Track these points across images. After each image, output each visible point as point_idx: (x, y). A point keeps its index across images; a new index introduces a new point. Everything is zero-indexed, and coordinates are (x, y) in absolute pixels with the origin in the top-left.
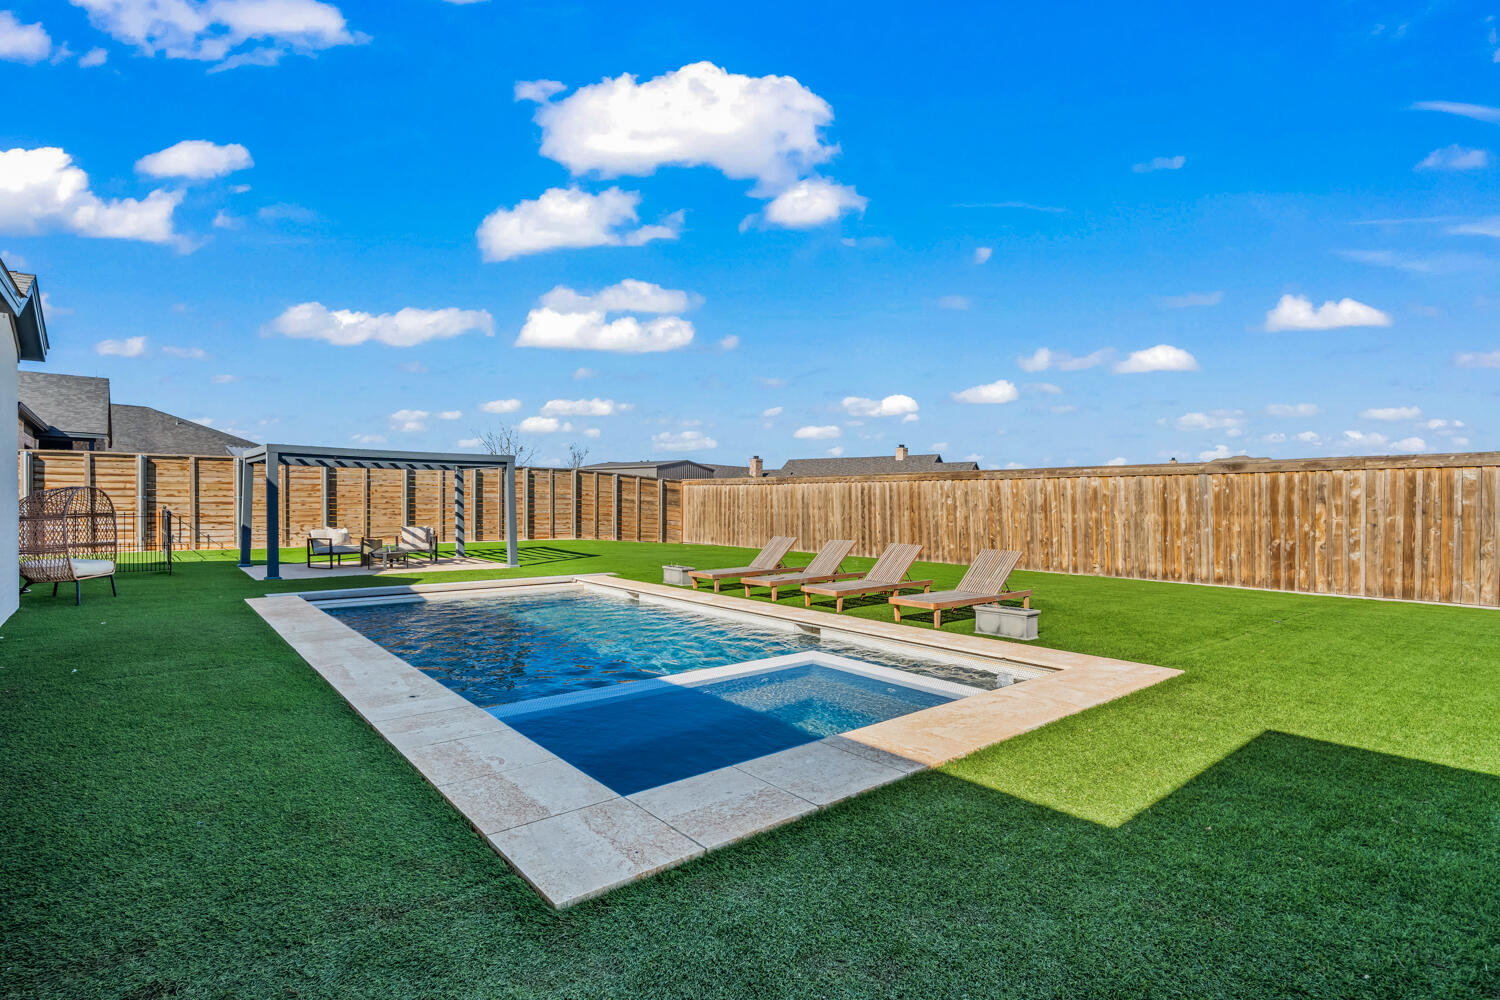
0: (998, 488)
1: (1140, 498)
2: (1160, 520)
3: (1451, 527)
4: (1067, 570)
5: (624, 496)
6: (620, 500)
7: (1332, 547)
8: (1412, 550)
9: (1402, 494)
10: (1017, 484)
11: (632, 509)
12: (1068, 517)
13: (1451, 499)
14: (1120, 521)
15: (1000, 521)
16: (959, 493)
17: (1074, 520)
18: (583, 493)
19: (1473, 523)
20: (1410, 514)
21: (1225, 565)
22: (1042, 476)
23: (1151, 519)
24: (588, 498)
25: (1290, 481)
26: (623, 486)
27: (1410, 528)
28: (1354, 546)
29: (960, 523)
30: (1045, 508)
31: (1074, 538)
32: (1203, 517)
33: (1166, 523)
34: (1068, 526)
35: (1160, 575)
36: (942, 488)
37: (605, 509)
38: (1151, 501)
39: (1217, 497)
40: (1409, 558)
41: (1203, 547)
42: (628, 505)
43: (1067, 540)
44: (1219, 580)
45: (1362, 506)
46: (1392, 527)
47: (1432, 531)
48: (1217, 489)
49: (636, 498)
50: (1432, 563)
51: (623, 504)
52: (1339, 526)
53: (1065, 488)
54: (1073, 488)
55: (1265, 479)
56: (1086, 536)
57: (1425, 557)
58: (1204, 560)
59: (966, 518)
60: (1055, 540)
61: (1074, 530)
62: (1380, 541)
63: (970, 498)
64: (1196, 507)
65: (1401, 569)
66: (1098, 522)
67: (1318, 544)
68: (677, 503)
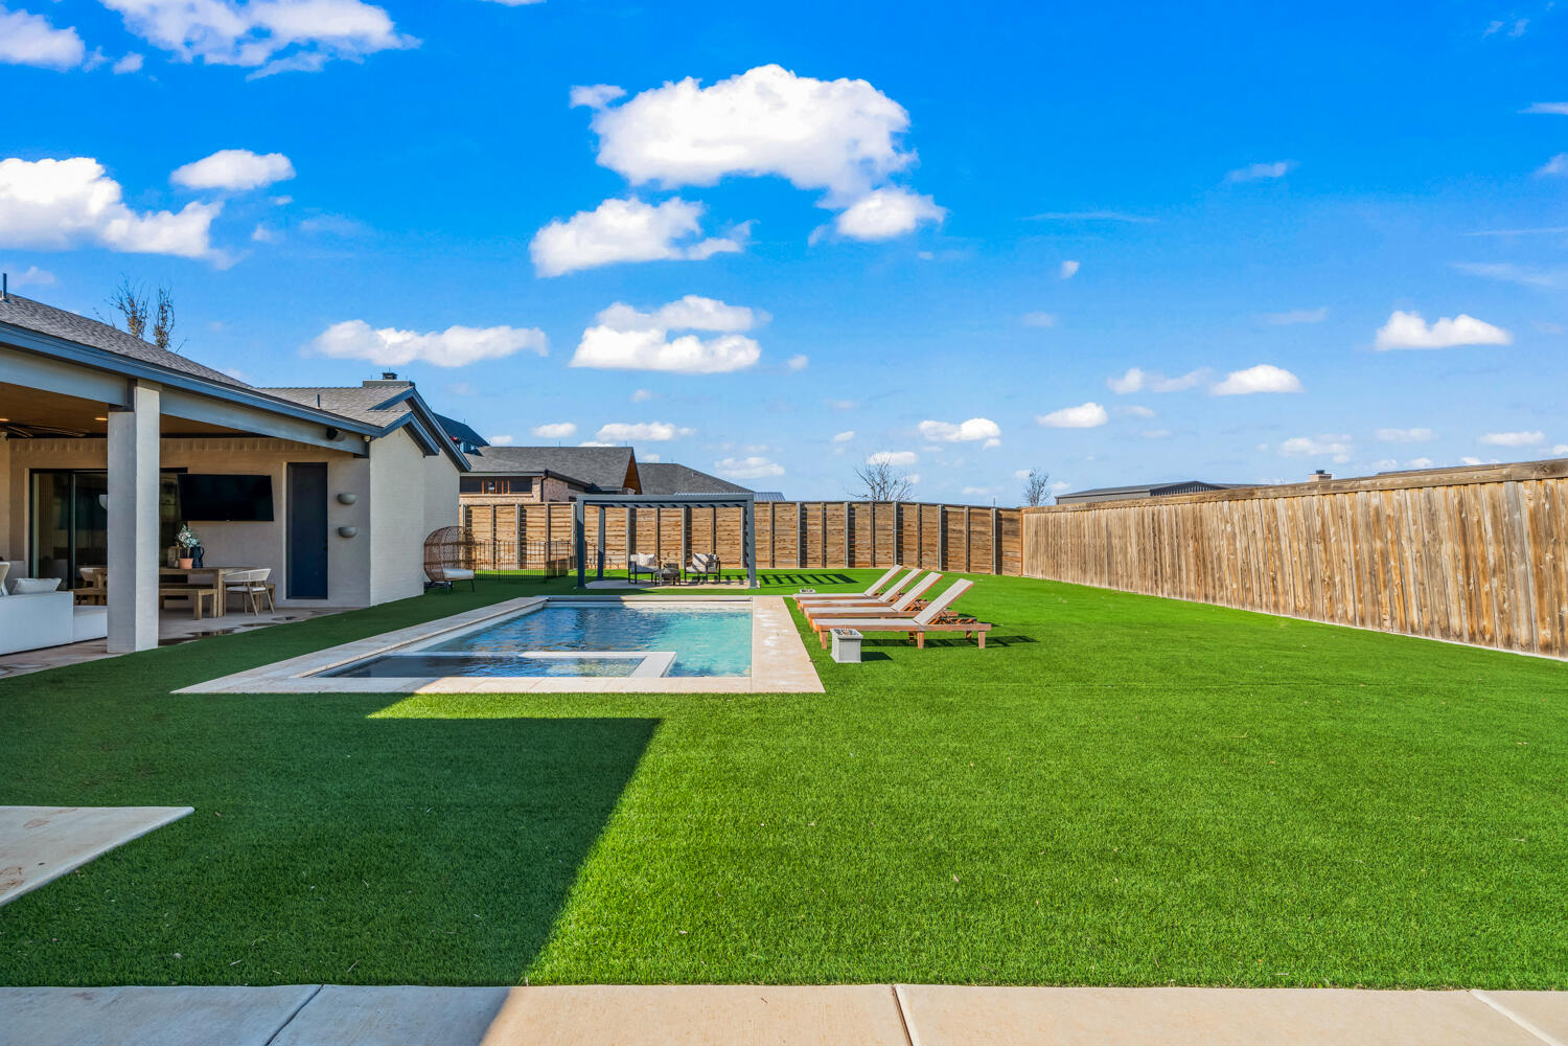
0: (1274, 510)
1: (1433, 522)
2: (1460, 550)
4: (1353, 621)
5: (951, 526)
6: (945, 530)
11: (959, 539)
12: (1349, 546)
14: (1409, 552)
16: (1239, 517)
17: (1356, 552)
23: (1448, 549)
26: (949, 516)
29: (1241, 555)
30: (1324, 536)
31: (1359, 577)
32: (1517, 548)
33: (1467, 557)
34: (1351, 560)
36: (1220, 510)
37: (930, 539)
38: (1445, 524)
39: (1534, 516)
42: (955, 535)
43: (1351, 580)
48: (1532, 504)
49: (964, 528)
51: (949, 535)
53: (1344, 506)
56: (1372, 575)
60: (1337, 579)
61: (1358, 566)
63: (1248, 523)
64: (1506, 534)
66: (1385, 556)
68: (1016, 533)
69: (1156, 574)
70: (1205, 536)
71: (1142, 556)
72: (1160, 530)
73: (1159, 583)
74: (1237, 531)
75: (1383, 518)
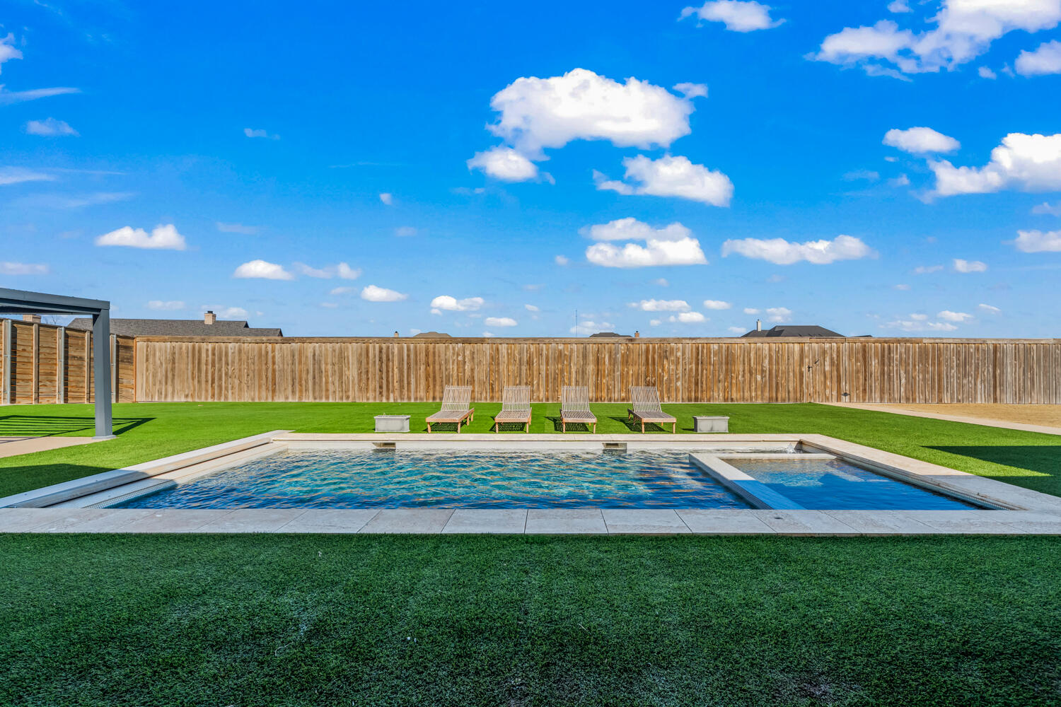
0: (498, 349)
1: (585, 357)
2: (595, 368)
3: (710, 369)
4: (542, 400)
5: (72, 352)
6: (66, 358)
7: (670, 380)
8: (698, 380)
9: (694, 355)
10: (511, 347)
11: (80, 367)
12: (543, 367)
13: (710, 358)
14: (573, 370)
15: (498, 371)
16: (467, 353)
17: (547, 370)
18: (19, 348)
19: (717, 367)
20: (697, 364)
21: (626, 391)
22: (528, 342)
23: (591, 368)
24: (26, 354)
25: (654, 348)
27: (697, 370)
28: (677, 380)
29: (468, 373)
30: (530, 363)
31: (547, 381)
32: (616, 367)
33: (598, 370)
34: (543, 373)
35: (594, 399)
36: (454, 349)
37: (48, 367)
38: (591, 358)
39: (623, 356)
40: (697, 384)
41: (616, 383)
42: (76, 363)
43: (543, 382)
44: (623, 400)
45: (681, 360)
46: (691, 369)
47: (704, 371)
48: (623, 352)
49: (86, 355)
50: (704, 386)
51: (70, 362)
52: (673, 370)
53: (542, 350)
54: (547, 350)
55: (644, 347)
56: (555, 379)
57: (702, 383)
58: (616, 389)
59: (472, 370)
60: (535, 382)
61: (547, 376)
62: (687, 376)
63: (475, 356)
64: (613, 361)
65: (694, 389)
66: (562, 371)
67: (665, 378)
68: (130, 360)
69: (381, 387)
70: (437, 363)
71: (364, 377)
72: (388, 360)
73: (384, 393)
74: (467, 360)
75: (563, 355)
